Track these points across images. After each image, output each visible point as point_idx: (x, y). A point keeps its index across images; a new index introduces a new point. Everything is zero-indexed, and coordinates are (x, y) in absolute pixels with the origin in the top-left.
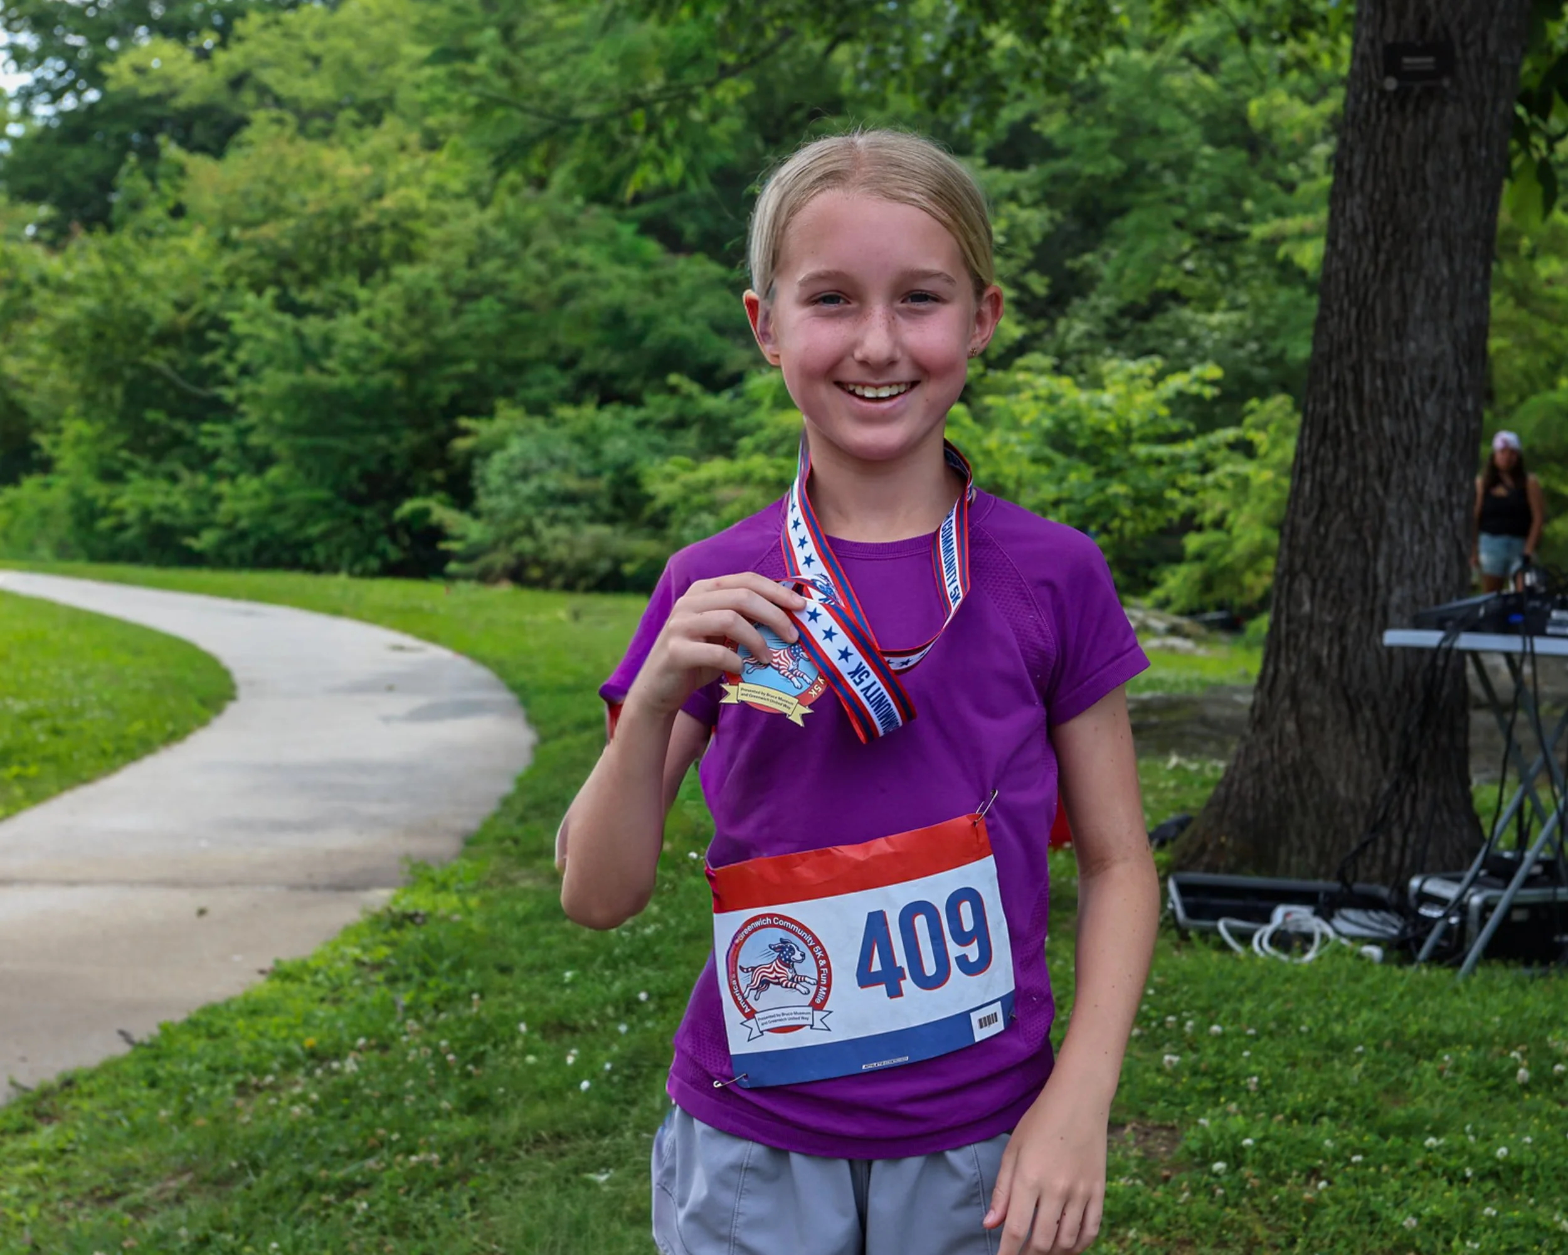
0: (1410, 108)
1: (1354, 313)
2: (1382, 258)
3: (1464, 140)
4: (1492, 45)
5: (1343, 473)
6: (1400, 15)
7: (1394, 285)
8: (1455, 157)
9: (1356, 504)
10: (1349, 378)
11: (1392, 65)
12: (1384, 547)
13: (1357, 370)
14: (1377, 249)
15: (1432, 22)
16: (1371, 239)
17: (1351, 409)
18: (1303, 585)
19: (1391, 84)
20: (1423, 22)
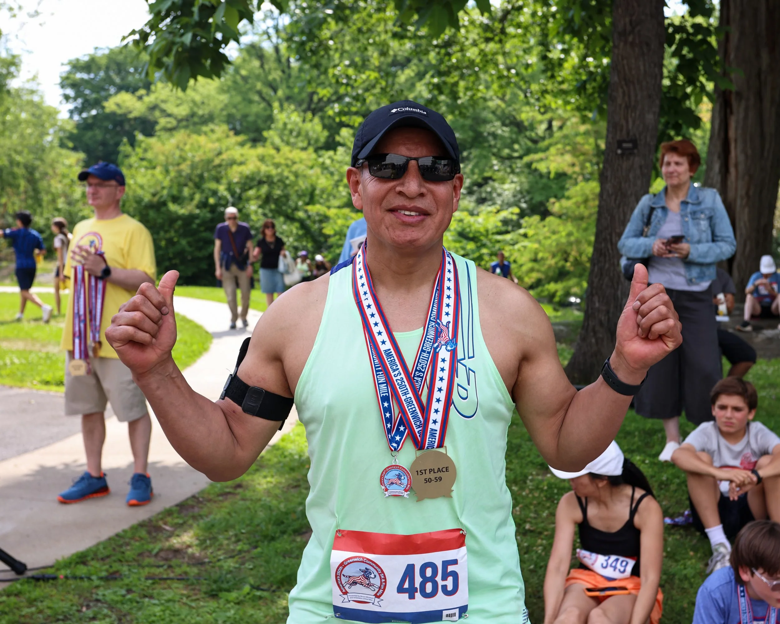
0: (625, 158)
1: (609, 218)
2: (617, 202)
3: (641, 167)
4: (648, 139)
5: (607, 266)
6: (621, 130)
7: (621, 209)
8: (638, 172)
9: (612, 274)
10: (608, 237)
11: (620, 146)
12: (620, 287)
13: (611, 235)
14: (615, 200)
15: (631, 134)
16: (613, 197)
17: (609, 247)
18: (596, 299)
19: (619, 152)
20: (628, 133)
